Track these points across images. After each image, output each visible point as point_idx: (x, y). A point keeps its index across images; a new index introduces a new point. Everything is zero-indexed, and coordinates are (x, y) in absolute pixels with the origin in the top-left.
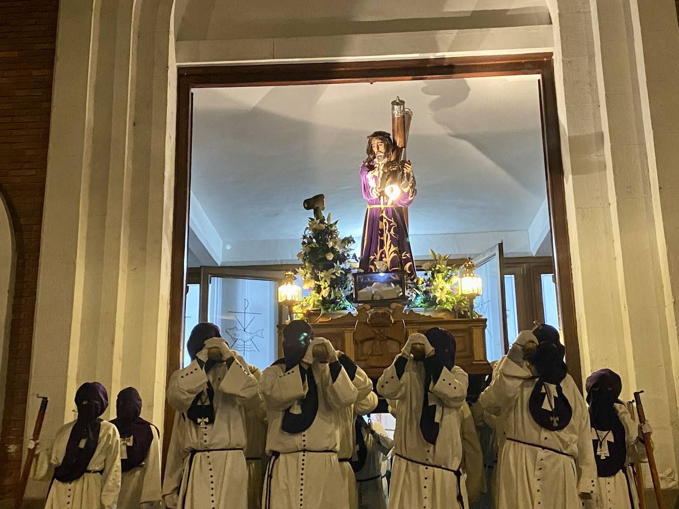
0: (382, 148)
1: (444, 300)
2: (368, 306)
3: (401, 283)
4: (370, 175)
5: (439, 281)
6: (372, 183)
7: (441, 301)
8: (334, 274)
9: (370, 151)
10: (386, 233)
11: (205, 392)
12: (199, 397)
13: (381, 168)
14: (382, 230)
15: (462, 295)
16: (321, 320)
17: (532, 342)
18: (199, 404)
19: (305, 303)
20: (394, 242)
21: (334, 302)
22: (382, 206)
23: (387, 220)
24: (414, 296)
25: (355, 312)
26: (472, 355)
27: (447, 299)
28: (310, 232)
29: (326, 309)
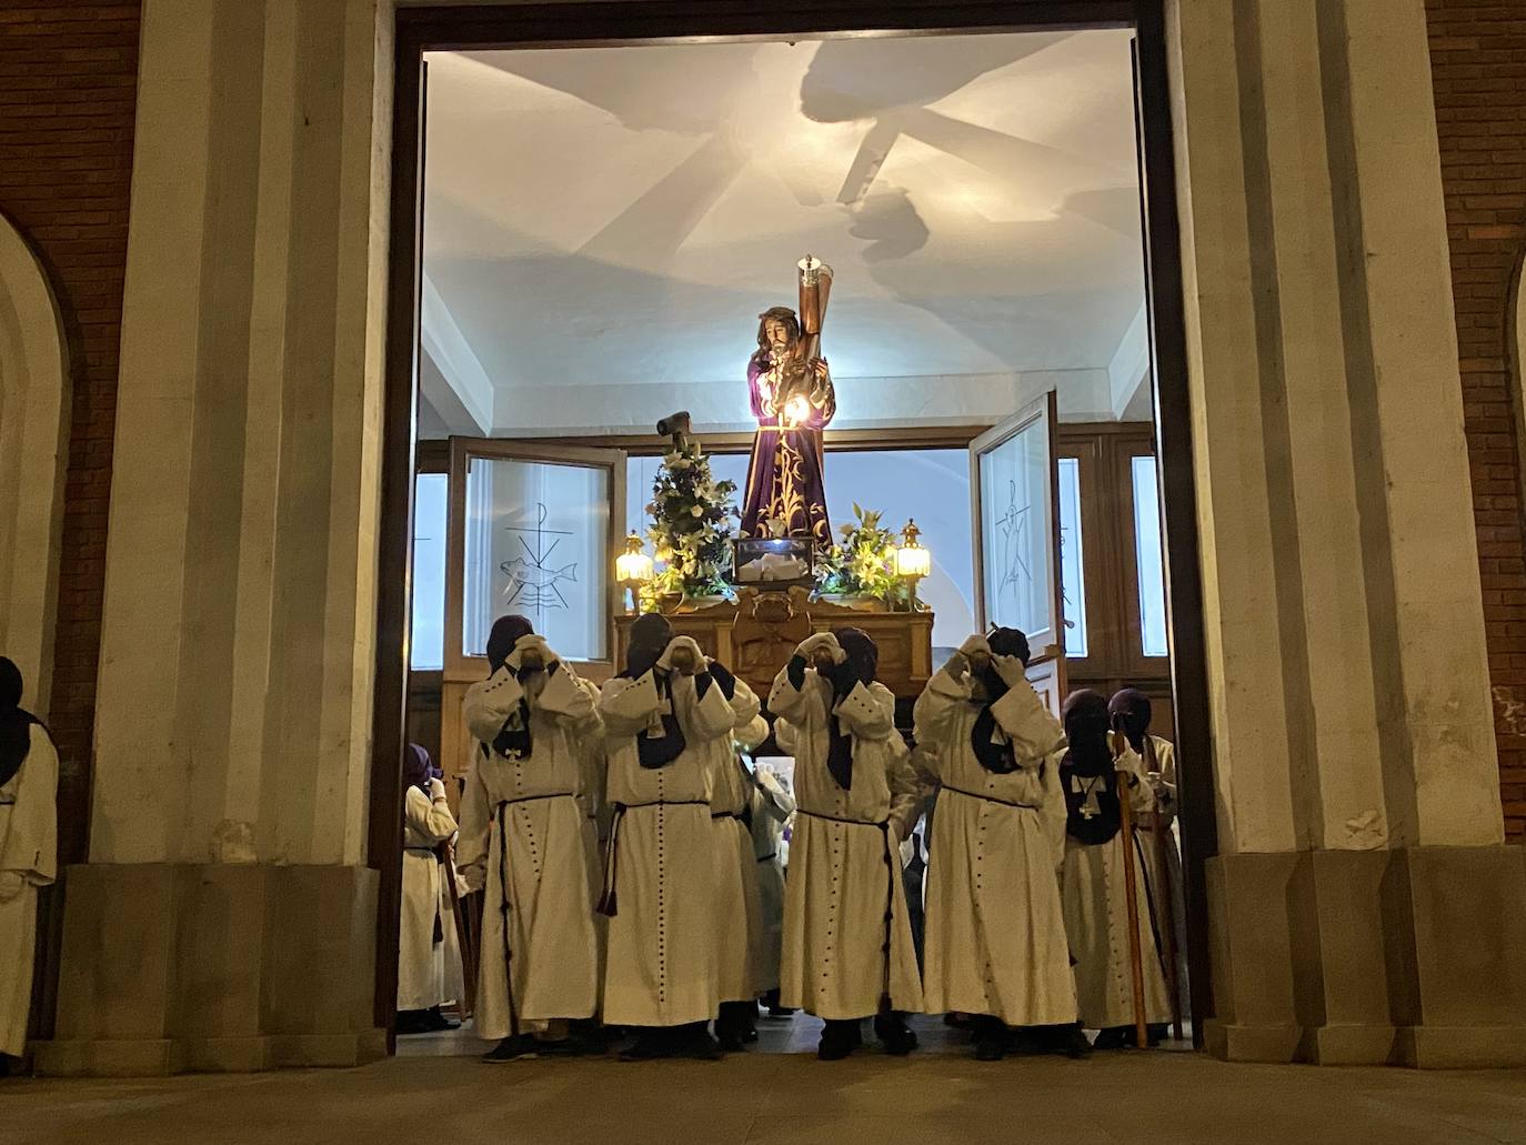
0: (782, 336)
1: (871, 582)
2: (754, 590)
3: (805, 554)
4: (762, 380)
5: (865, 554)
6: (765, 393)
7: (866, 586)
8: (703, 539)
9: (763, 338)
10: (786, 472)
11: (518, 712)
13: (781, 369)
14: (779, 468)
15: (899, 576)
16: (683, 610)
17: (982, 651)
18: (509, 729)
19: (656, 585)
20: (797, 487)
21: (703, 582)
22: (782, 429)
23: (788, 451)
24: (826, 575)
25: (734, 599)
26: (909, 668)
27: (876, 581)
28: (667, 472)
29: (691, 593)
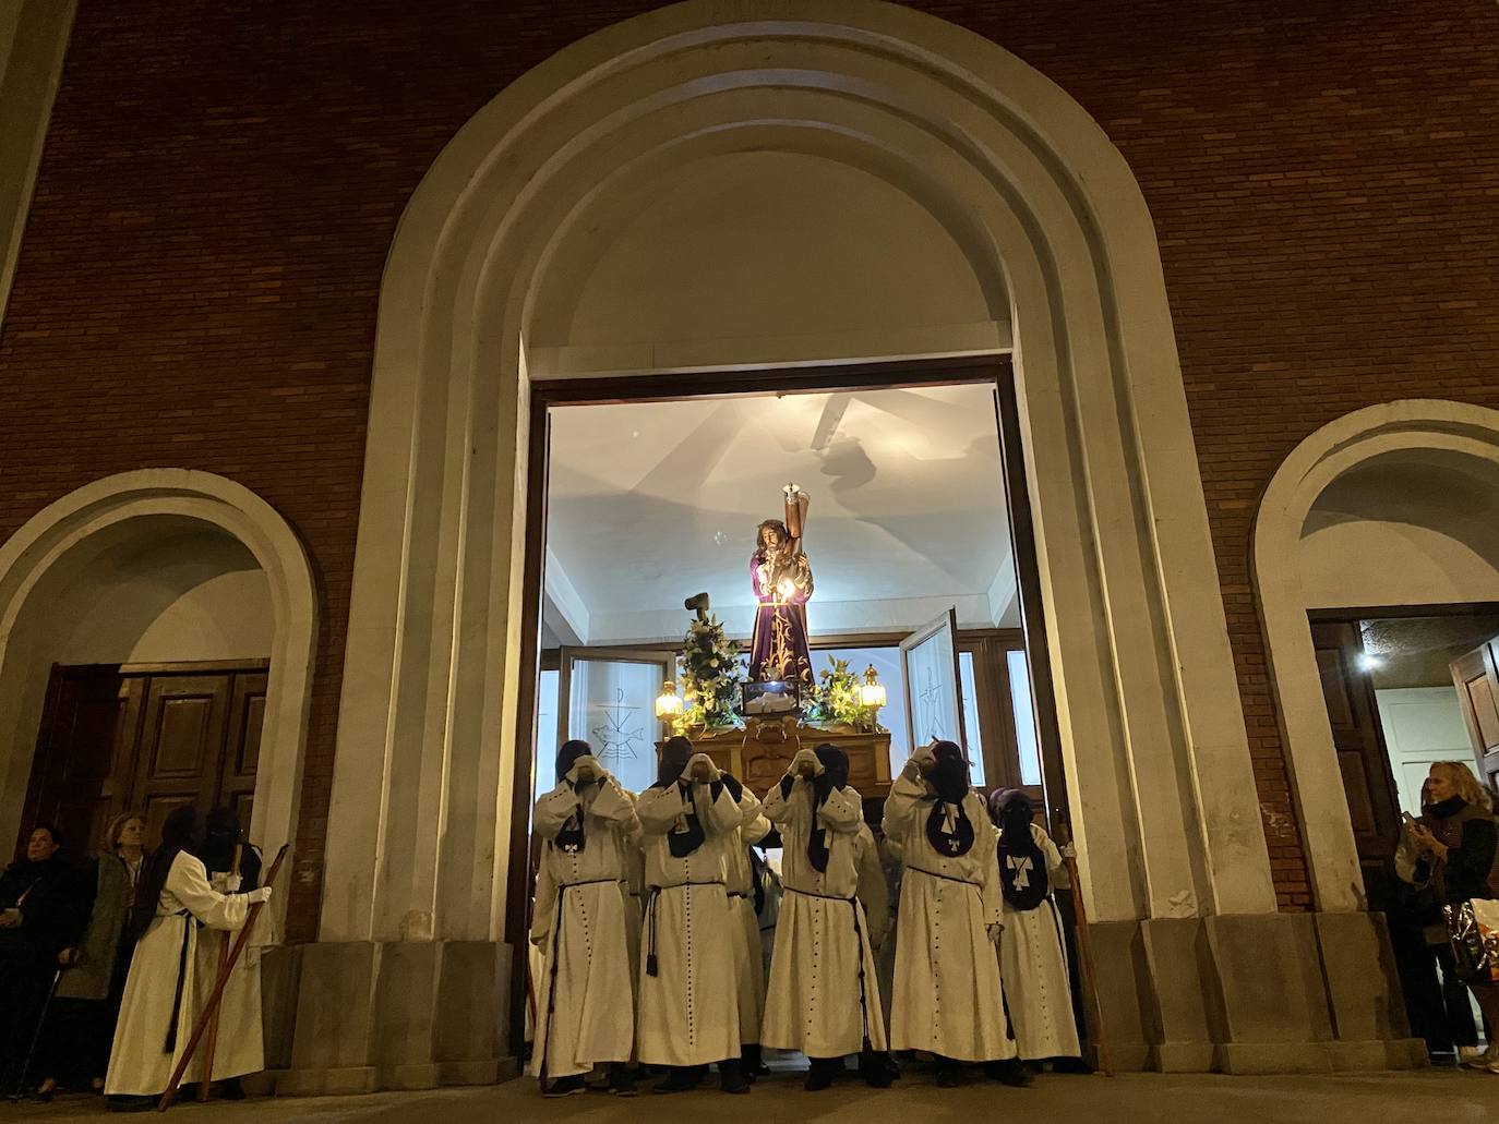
0: (774, 539)
1: (843, 712)
2: (757, 720)
3: (795, 693)
4: (760, 570)
5: (838, 690)
6: (763, 579)
7: (840, 714)
8: (719, 683)
9: (761, 541)
10: (780, 634)
11: (575, 816)
12: (568, 822)
13: (773, 561)
14: (775, 632)
15: (864, 706)
16: (706, 736)
17: (929, 758)
18: (568, 829)
19: (687, 717)
20: (789, 646)
21: (719, 715)
22: (775, 604)
23: (781, 620)
24: (810, 707)
25: (743, 727)
26: (874, 776)
27: (847, 711)
28: (693, 635)
29: (711, 724)
